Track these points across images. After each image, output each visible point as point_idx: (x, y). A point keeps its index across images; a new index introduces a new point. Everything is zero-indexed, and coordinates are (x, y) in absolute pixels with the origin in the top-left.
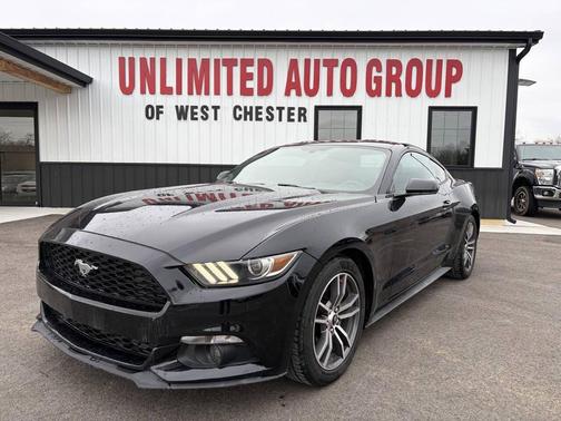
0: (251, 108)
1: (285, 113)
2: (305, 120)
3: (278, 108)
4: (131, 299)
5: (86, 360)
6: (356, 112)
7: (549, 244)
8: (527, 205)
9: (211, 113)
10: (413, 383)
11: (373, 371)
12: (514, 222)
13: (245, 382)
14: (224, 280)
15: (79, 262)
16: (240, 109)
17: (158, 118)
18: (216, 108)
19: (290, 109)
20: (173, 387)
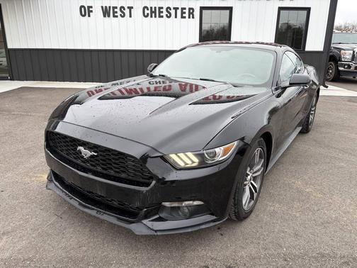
0: (155, 8)
1: (179, 12)
2: (193, 17)
3: (174, 8)
4: (123, 175)
5: (93, 213)
6: (228, 11)
7: (352, 104)
8: (333, 74)
9: (127, 11)
10: (298, 215)
11: (271, 206)
12: (327, 87)
13: (203, 227)
14: (190, 164)
15: (81, 148)
16: (148, 9)
17: (89, 16)
18: (130, 8)
19: (183, 9)
20: (159, 233)
